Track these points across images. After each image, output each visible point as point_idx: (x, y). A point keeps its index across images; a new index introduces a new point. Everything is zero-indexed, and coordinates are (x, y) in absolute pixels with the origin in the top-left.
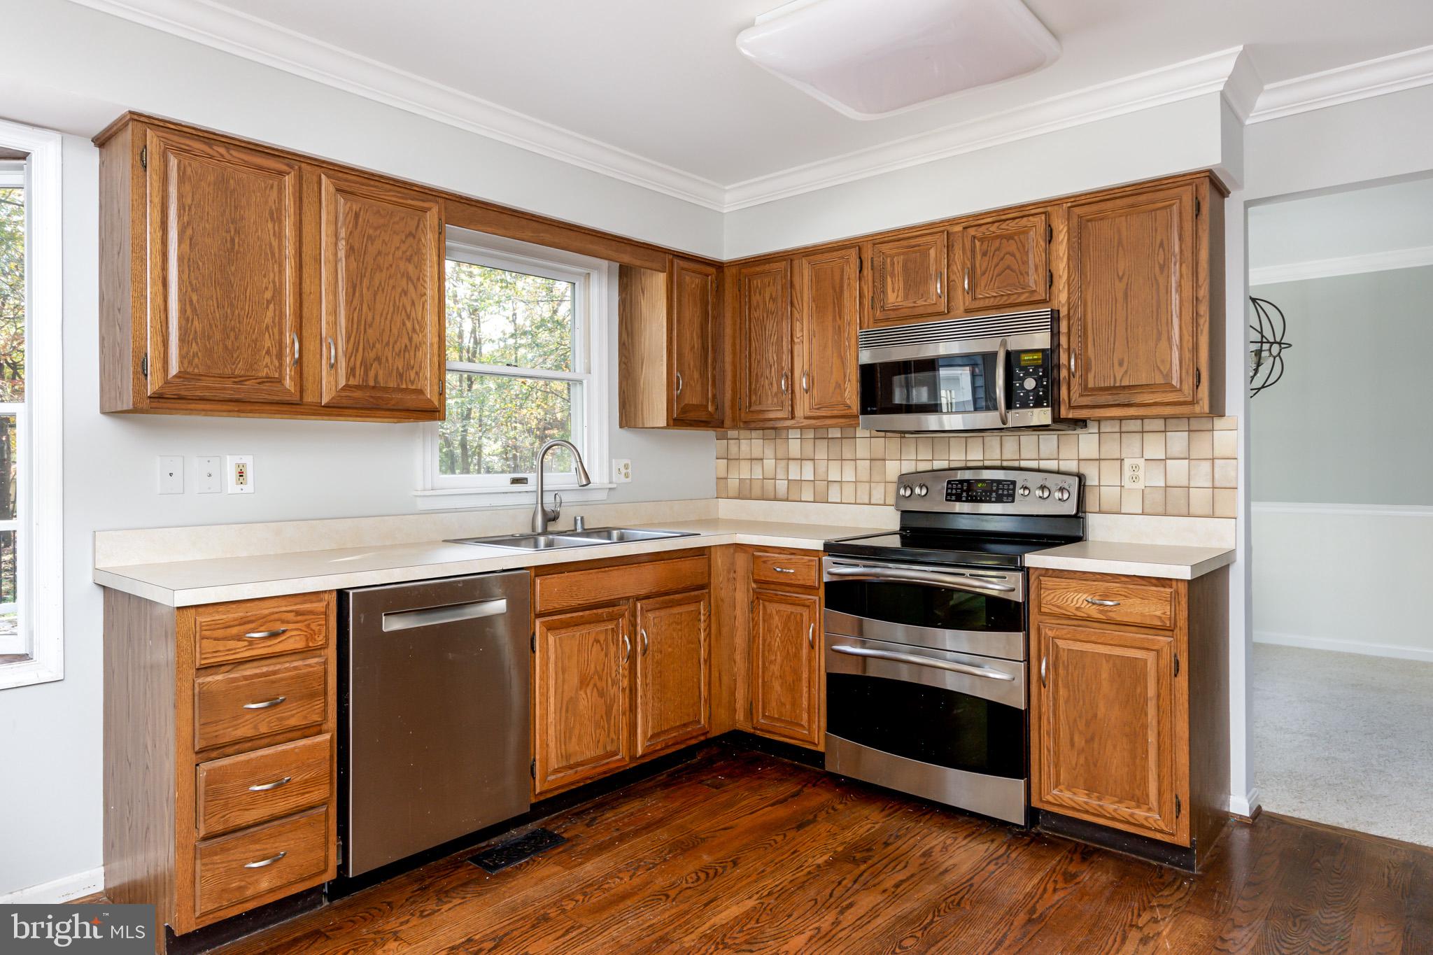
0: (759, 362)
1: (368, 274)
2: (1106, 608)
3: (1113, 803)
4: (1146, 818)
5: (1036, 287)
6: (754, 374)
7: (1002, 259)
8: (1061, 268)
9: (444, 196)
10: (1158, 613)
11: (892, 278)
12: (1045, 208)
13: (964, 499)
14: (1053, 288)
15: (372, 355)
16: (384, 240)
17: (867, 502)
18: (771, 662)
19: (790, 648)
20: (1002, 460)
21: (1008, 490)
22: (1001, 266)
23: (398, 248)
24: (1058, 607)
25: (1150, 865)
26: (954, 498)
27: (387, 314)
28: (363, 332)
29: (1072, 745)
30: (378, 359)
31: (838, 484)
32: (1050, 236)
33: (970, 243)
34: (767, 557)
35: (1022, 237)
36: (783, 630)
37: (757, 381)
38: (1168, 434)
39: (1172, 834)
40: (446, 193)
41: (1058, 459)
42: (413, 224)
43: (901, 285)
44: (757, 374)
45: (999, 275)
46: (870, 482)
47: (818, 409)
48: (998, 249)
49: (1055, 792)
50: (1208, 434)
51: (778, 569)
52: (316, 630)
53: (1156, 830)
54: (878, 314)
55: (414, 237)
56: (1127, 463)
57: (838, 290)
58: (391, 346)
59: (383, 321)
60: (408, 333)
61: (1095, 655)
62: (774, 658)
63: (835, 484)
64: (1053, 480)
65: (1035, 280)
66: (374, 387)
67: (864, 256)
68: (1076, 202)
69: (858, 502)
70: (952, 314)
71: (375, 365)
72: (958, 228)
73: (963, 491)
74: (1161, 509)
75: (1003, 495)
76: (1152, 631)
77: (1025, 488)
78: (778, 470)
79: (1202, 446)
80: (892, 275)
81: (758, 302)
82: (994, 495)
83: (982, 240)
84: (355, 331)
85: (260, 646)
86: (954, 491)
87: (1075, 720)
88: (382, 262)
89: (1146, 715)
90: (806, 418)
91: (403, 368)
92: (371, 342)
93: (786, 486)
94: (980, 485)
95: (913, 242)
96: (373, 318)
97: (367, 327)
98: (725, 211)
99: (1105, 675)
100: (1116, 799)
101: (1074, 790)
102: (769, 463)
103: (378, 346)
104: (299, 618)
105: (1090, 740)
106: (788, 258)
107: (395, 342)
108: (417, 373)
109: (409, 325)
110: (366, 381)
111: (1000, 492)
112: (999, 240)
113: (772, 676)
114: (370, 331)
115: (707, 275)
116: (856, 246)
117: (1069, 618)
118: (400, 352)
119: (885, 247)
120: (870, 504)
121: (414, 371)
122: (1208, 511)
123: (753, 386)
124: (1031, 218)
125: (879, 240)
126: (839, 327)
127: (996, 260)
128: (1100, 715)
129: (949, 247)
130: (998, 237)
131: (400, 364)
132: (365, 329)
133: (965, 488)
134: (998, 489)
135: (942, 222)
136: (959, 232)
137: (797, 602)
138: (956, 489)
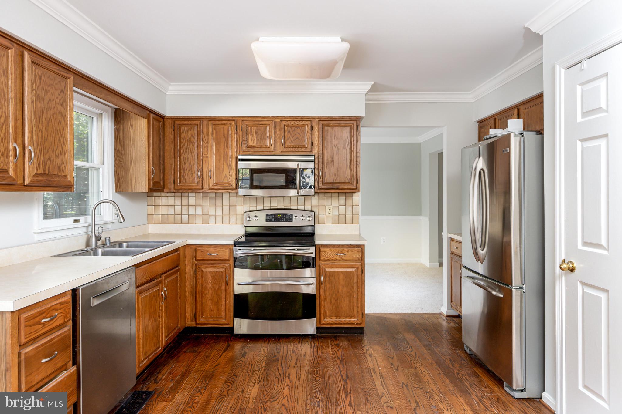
0: (185, 164)
1: (45, 111)
2: (342, 256)
3: (344, 319)
4: (354, 321)
5: (307, 146)
6: (182, 169)
7: (295, 135)
8: (316, 140)
9: (74, 72)
10: (357, 256)
11: (251, 135)
12: (310, 119)
13: (273, 221)
14: (313, 147)
15: (47, 157)
16: (52, 93)
17: (228, 223)
18: (206, 294)
19: (216, 287)
20: (284, 206)
21: (290, 217)
22: (295, 138)
23: (57, 98)
24: (327, 257)
25: (352, 336)
26: (269, 221)
27: (53, 134)
28: (43, 144)
29: (331, 302)
30: (49, 159)
31: (214, 216)
32: (312, 129)
33: (283, 127)
34: (204, 249)
35: (302, 128)
36: (212, 279)
37: (184, 172)
38: (340, 198)
39: (360, 324)
40: (75, 70)
41: (304, 206)
42: (63, 85)
43: (255, 139)
44: (184, 169)
45: (294, 140)
46: (229, 215)
47: (216, 185)
48: (294, 131)
49: (325, 320)
50: (351, 198)
51: (209, 254)
52: (68, 312)
53: (357, 324)
54: (245, 149)
55: (64, 93)
56: (327, 207)
57: (226, 136)
58: (55, 152)
59: (51, 137)
60: (61, 145)
61: (338, 272)
62: (207, 292)
63: (212, 216)
64: (305, 214)
65: (307, 143)
66: (47, 174)
67: (238, 124)
68: (321, 119)
69: (223, 223)
70: (275, 152)
71: (48, 162)
72: (278, 120)
73: (272, 218)
74: (337, 222)
75: (288, 219)
76: (355, 262)
77: (296, 216)
78: (183, 210)
79: (349, 202)
80: (251, 134)
81: (185, 137)
82: (285, 219)
83: (288, 126)
84: (40, 143)
85: (47, 325)
86: (269, 218)
87: (332, 295)
88: (51, 105)
89: (354, 288)
90: (210, 189)
91: (60, 164)
92: (47, 149)
93: (188, 217)
94: (278, 216)
95: (260, 123)
96: (48, 136)
97: (45, 140)
98: (167, 93)
99: (341, 278)
100: (345, 317)
101: (331, 318)
102: (178, 208)
103: (50, 151)
104: (62, 306)
105: (337, 300)
106: (201, 119)
107: (57, 149)
108: (65, 167)
109: (62, 141)
110: (45, 171)
111: (287, 218)
112: (294, 128)
113: (207, 300)
114: (46, 143)
115: (160, 122)
116: (234, 120)
117: (330, 260)
118: (58, 155)
119: (248, 123)
120: (229, 224)
121: (64, 166)
122: (351, 222)
123: (182, 174)
124: (306, 122)
125: (245, 119)
126: (227, 152)
127: (293, 135)
128: (340, 291)
129: (275, 127)
130: (293, 126)
131: (58, 161)
132: (44, 142)
133: (273, 217)
134: (286, 217)
135: (272, 117)
136: (278, 122)
137: (220, 267)
138: (270, 217)
